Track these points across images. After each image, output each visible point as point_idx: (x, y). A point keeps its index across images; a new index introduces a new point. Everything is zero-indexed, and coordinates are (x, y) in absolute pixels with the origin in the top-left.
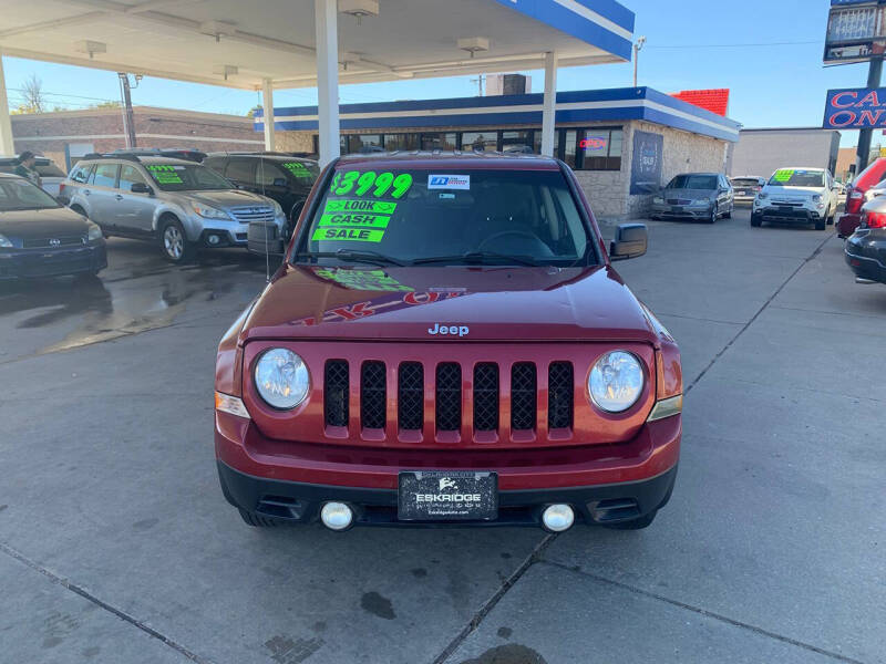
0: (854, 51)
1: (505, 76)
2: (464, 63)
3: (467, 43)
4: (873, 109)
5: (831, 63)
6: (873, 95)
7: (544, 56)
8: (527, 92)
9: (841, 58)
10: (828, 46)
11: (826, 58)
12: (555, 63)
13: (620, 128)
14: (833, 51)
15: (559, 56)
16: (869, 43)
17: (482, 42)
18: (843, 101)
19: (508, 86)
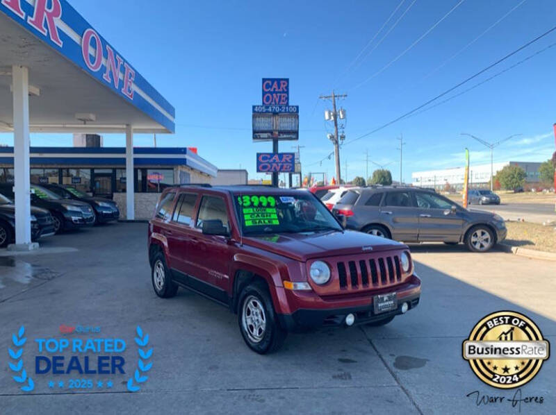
0: (265, 135)
1: (87, 135)
2: (67, 126)
3: (83, 116)
4: (277, 163)
5: (256, 140)
6: (276, 156)
7: (125, 126)
8: (101, 146)
9: (260, 138)
10: (254, 132)
11: (254, 138)
12: (132, 130)
13: (172, 169)
14: (257, 134)
15: (134, 127)
16: (271, 132)
17: (92, 117)
18: (264, 159)
19: (89, 141)
